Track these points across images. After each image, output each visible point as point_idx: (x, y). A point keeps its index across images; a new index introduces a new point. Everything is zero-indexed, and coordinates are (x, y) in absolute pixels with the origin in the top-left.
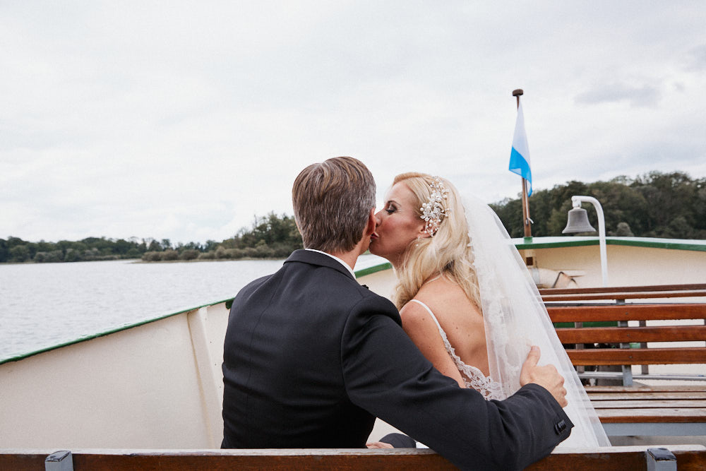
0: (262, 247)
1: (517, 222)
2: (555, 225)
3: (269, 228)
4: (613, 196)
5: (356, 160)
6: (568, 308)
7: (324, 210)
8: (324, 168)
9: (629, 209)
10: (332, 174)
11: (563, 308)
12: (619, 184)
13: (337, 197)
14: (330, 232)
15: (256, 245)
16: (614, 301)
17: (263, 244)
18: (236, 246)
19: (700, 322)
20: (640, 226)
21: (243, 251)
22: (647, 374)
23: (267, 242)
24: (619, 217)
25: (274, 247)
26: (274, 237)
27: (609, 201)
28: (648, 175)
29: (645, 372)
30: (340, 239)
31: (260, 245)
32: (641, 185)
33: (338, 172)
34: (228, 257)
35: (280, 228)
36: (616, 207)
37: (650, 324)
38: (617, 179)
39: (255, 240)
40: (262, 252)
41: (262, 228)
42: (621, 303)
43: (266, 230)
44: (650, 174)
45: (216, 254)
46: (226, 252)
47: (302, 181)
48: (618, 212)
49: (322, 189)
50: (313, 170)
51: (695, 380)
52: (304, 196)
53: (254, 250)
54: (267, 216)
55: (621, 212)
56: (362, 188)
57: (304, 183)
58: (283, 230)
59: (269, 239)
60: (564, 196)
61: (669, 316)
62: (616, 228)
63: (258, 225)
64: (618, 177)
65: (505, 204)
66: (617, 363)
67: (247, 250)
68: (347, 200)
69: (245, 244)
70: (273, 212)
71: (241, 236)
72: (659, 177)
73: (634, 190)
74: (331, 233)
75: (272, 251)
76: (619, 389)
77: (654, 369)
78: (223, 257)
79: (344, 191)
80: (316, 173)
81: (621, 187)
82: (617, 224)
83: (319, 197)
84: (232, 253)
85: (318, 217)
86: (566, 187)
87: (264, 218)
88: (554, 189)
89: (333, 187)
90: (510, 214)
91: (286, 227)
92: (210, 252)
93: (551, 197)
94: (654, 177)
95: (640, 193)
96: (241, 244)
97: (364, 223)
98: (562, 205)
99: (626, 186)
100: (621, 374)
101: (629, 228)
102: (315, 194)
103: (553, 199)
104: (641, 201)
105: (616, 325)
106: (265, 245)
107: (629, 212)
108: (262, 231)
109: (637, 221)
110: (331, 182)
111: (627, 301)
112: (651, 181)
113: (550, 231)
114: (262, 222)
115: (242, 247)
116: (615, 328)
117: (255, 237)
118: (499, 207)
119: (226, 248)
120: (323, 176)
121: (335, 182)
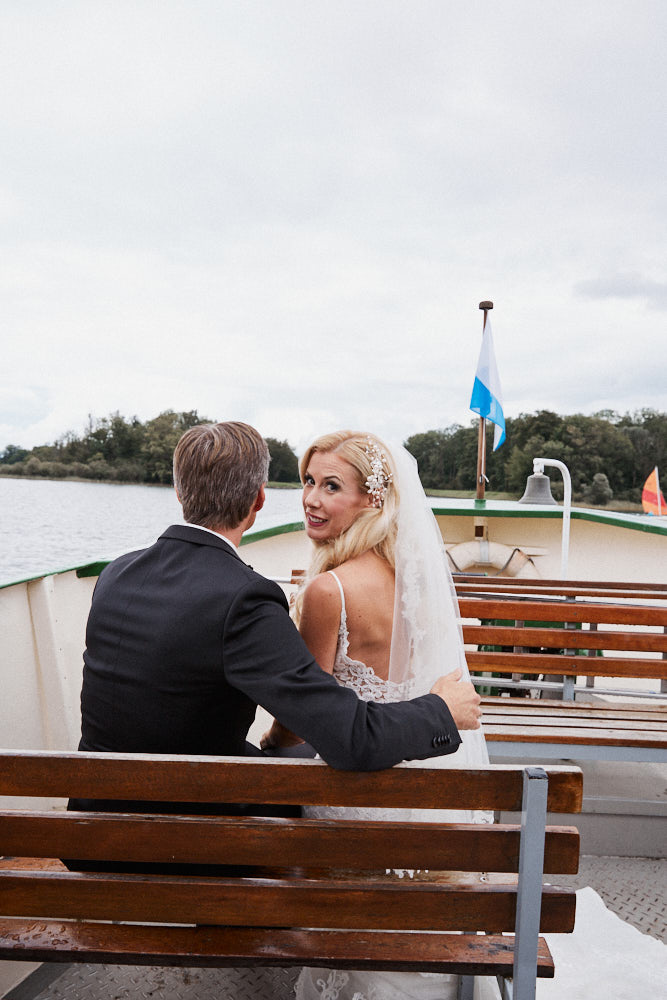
0: (98, 464)
1: (467, 459)
2: (515, 469)
3: (110, 435)
4: (593, 437)
5: (250, 427)
6: (509, 602)
7: (210, 481)
8: (215, 436)
9: (611, 456)
10: (223, 444)
11: (502, 601)
12: (603, 421)
13: (226, 470)
14: (213, 505)
15: (89, 460)
16: (564, 598)
17: (100, 459)
18: (57, 458)
19: (660, 630)
20: (622, 481)
21: (69, 468)
22: (592, 687)
23: (106, 457)
24: (597, 465)
25: (115, 465)
26: (118, 450)
27: (587, 443)
28: (640, 413)
29: (590, 685)
30: (225, 515)
31: (94, 460)
32: (631, 425)
33: (230, 441)
34: (45, 474)
35: (127, 438)
36: (595, 452)
37: (602, 627)
38: (602, 414)
39: (88, 452)
40: (99, 471)
41: (100, 434)
42: (570, 601)
43: (104, 439)
44: (643, 410)
45: (26, 467)
46: (42, 466)
47: (189, 445)
48: (597, 459)
49: (211, 458)
50: (202, 436)
51: (645, 697)
52: (189, 464)
53: (86, 467)
54: (108, 418)
55: (600, 459)
56: (255, 462)
57: (191, 449)
58: (130, 441)
59: (109, 453)
60: (531, 430)
61: (624, 620)
62: (592, 480)
63: (94, 431)
64: (602, 411)
65: (452, 433)
66: (559, 673)
67: (75, 465)
68: (237, 474)
69: (70, 457)
70: (118, 412)
71: (65, 444)
72: (654, 417)
73: (620, 431)
74: (216, 509)
75: (113, 471)
76: (556, 703)
77: (602, 682)
78: (35, 473)
79: (235, 463)
80: (205, 439)
81: (605, 425)
82: (594, 475)
83: (206, 467)
84: (51, 469)
85: (203, 488)
86: (535, 418)
87: (104, 421)
88: (519, 420)
89: (223, 458)
90: (459, 448)
91: (136, 438)
92: (17, 465)
93: (514, 430)
94: (647, 417)
95: (628, 436)
96: (65, 456)
97: (252, 499)
98: (526, 442)
99: (610, 425)
100: (561, 685)
101: (607, 481)
102: (203, 464)
103: (516, 433)
104: (627, 446)
105: (563, 627)
106: (103, 461)
107: (609, 459)
108: (99, 439)
109: (620, 473)
110: (221, 451)
111: (578, 598)
112: (643, 420)
113: (508, 476)
114: (101, 426)
115: (68, 461)
116: (560, 630)
117: (87, 447)
118: (444, 436)
119: (42, 461)
120: (213, 444)
121: (225, 453)
